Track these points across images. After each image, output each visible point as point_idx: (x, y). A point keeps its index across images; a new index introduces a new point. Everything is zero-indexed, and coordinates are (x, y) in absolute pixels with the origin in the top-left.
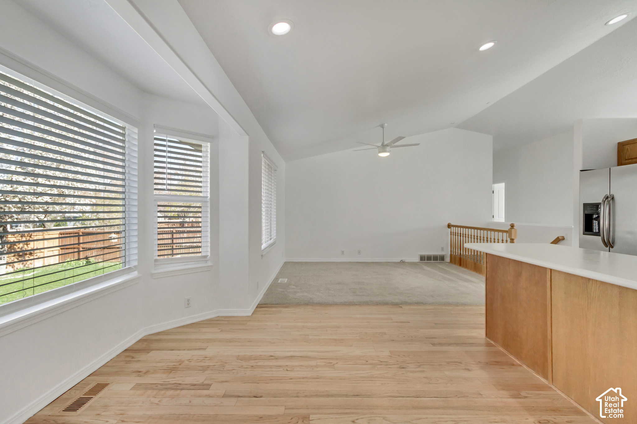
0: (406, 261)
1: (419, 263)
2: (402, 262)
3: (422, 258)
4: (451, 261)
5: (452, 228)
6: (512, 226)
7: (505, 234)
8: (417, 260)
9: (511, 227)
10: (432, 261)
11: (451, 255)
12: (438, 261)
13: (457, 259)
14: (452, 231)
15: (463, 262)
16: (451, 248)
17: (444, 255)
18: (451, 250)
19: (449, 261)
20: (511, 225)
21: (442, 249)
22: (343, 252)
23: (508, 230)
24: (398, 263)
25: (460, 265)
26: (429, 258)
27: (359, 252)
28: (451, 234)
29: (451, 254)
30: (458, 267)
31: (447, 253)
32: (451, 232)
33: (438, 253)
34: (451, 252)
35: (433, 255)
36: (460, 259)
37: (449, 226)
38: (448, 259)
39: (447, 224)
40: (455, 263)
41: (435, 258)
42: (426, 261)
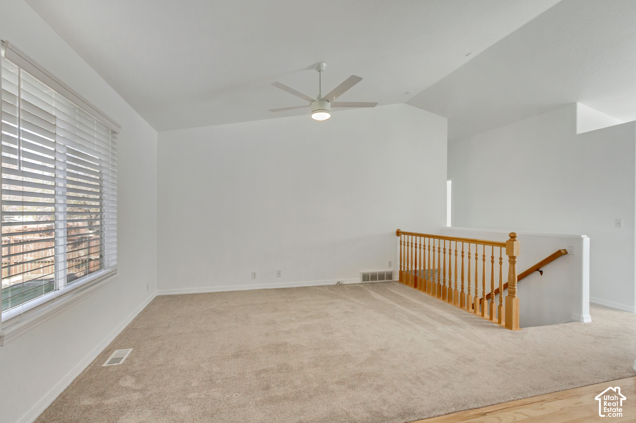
0: (345, 283)
1: (361, 286)
2: (339, 285)
3: (365, 277)
4: (401, 280)
5: (403, 236)
6: (513, 237)
7: (497, 249)
8: (358, 280)
9: (510, 238)
10: (378, 281)
11: (401, 272)
12: (385, 281)
13: (411, 279)
14: (403, 240)
15: (421, 282)
16: (401, 263)
17: (392, 272)
18: (401, 265)
19: (398, 280)
20: (512, 235)
21: (390, 264)
22: (254, 274)
23: (505, 242)
24: (334, 286)
25: (416, 286)
26: (374, 277)
27: (279, 273)
28: (401, 244)
29: (401, 270)
30: (412, 289)
31: (396, 269)
32: (401, 242)
33: (385, 269)
34: (401, 268)
35: (379, 273)
36: (416, 278)
37: (398, 233)
38: (396, 277)
39: (395, 231)
40: (407, 283)
41: (381, 276)
42: (370, 282)
